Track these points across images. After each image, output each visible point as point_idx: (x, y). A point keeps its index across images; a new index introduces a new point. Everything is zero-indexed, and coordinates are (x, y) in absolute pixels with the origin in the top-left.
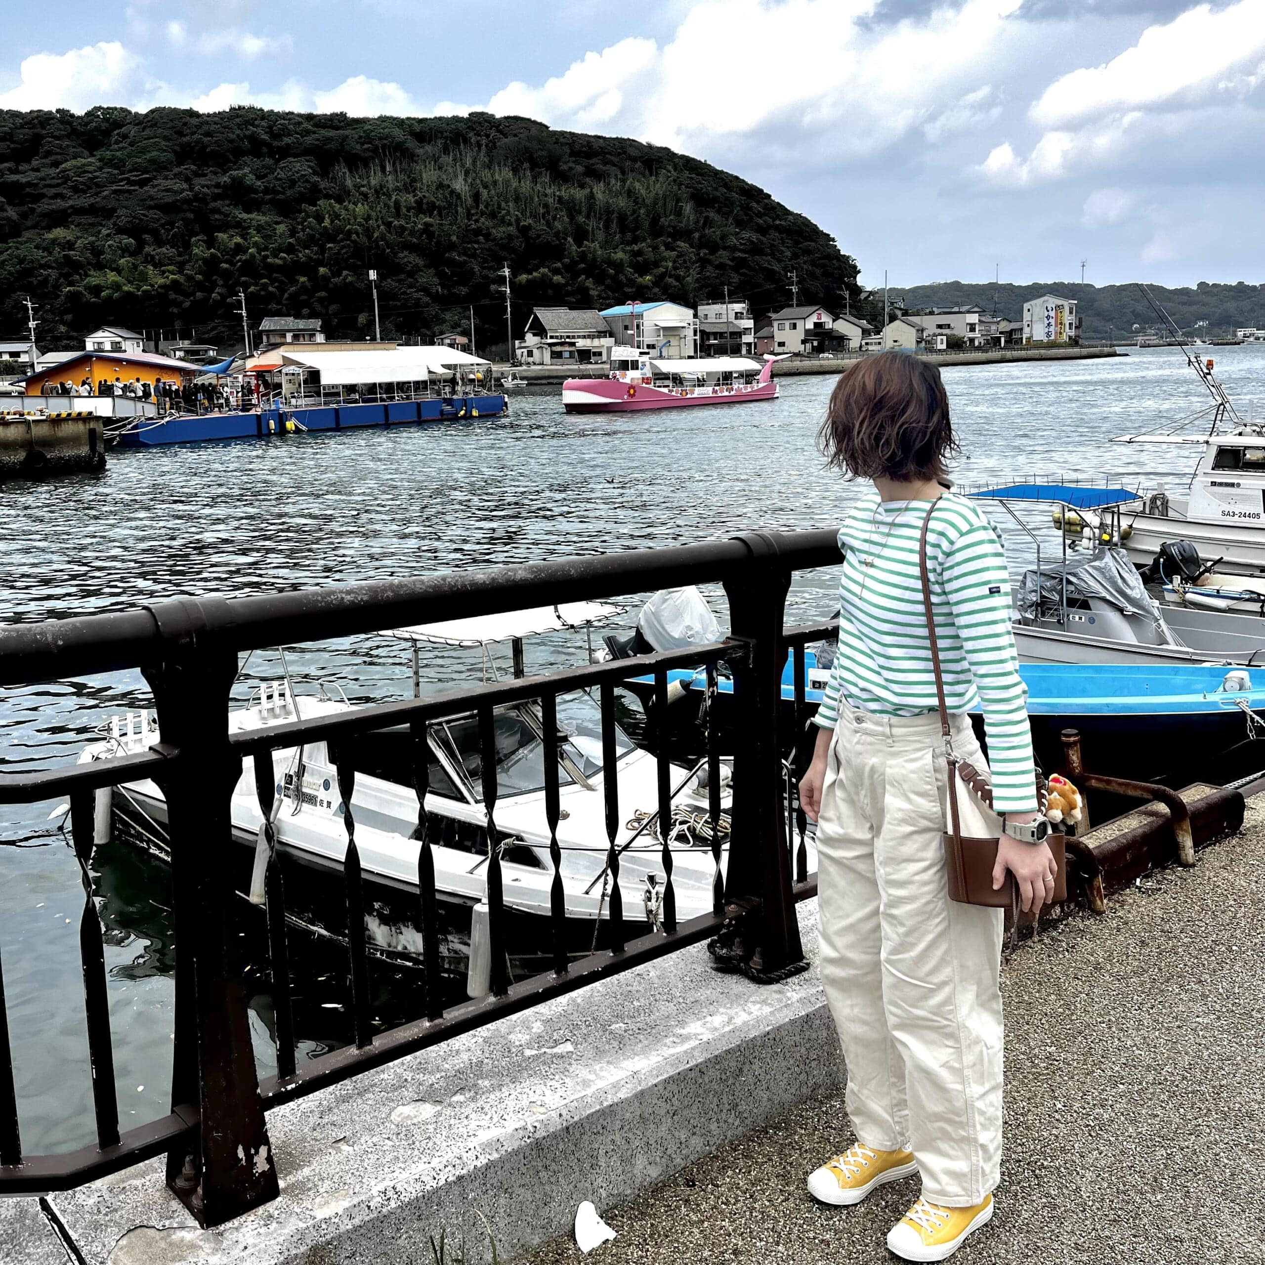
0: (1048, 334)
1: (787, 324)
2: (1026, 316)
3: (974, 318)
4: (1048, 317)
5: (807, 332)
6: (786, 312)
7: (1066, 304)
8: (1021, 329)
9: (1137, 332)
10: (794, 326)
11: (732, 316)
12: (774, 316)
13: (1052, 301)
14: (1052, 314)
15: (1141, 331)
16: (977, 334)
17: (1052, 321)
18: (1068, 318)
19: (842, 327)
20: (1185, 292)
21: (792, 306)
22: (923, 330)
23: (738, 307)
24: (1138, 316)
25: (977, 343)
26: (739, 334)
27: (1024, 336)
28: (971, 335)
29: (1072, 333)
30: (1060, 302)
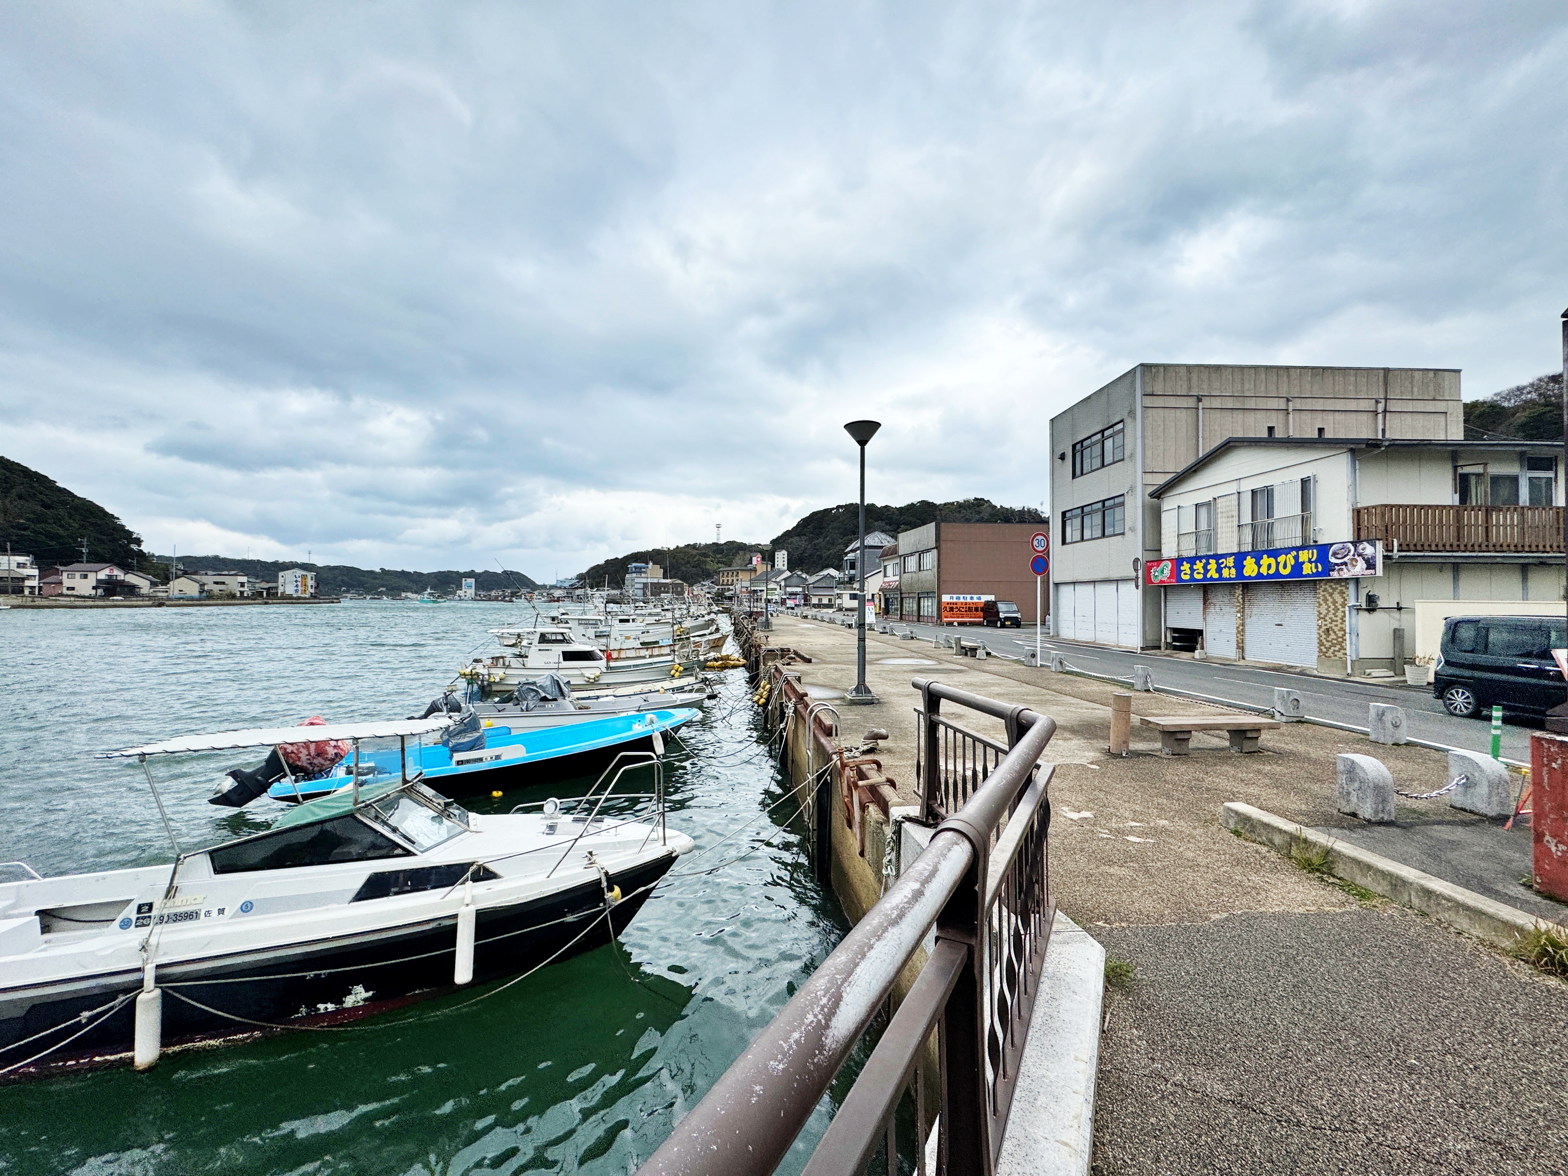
0: (297, 591)
1: (78, 575)
2: (281, 580)
3: (244, 579)
4: (296, 581)
5: (98, 581)
6: (75, 566)
7: (310, 575)
8: (277, 588)
9: (345, 592)
10: (86, 577)
11: (14, 566)
12: (61, 568)
13: (299, 572)
14: (299, 579)
15: (347, 592)
16: (246, 589)
17: (299, 584)
18: (311, 582)
19: (132, 579)
20: (372, 572)
21: (82, 562)
22: (204, 585)
23: (21, 559)
24: (344, 584)
25: (245, 595)
26: (23, 579)
27: (279, 592)
28: (242, 589)
29: (313, 591)
30: (304, 573)
